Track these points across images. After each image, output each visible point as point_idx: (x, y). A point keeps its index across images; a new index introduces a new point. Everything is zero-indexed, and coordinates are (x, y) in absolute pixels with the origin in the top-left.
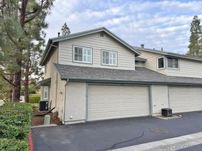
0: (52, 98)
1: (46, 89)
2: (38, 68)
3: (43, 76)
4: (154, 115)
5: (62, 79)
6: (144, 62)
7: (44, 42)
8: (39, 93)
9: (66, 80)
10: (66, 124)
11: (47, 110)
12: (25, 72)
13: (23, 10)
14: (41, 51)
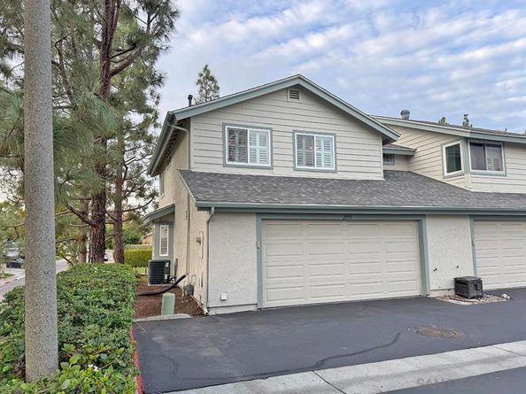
0: (179, 254)
1: (163, 232)
2: (142, 181)
3: (157, 199)
4: (433, 295)
5: (201, 208)
6: (408, 156)
7: (156, 117)
8: (148, 242)
9: (208, 209)
10: (212, 313)
11: (168, 281)
12: (113, 191)
13: (106, 47)
14: (149, 140)
